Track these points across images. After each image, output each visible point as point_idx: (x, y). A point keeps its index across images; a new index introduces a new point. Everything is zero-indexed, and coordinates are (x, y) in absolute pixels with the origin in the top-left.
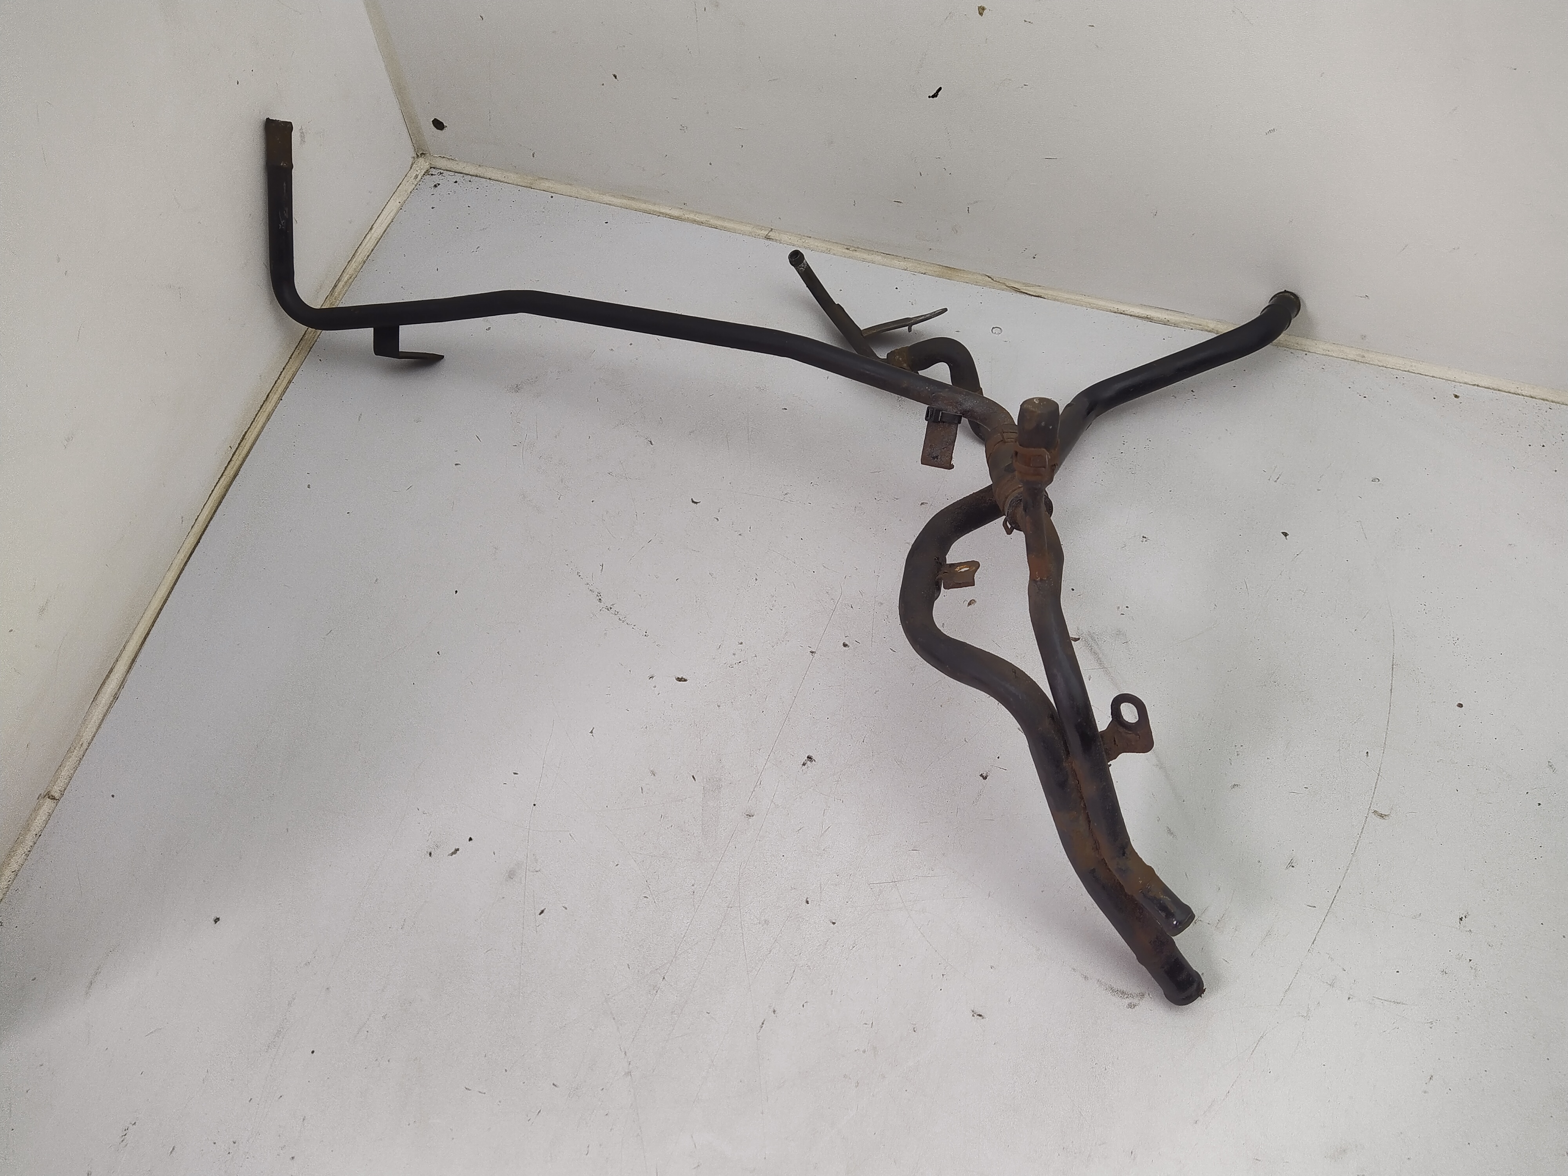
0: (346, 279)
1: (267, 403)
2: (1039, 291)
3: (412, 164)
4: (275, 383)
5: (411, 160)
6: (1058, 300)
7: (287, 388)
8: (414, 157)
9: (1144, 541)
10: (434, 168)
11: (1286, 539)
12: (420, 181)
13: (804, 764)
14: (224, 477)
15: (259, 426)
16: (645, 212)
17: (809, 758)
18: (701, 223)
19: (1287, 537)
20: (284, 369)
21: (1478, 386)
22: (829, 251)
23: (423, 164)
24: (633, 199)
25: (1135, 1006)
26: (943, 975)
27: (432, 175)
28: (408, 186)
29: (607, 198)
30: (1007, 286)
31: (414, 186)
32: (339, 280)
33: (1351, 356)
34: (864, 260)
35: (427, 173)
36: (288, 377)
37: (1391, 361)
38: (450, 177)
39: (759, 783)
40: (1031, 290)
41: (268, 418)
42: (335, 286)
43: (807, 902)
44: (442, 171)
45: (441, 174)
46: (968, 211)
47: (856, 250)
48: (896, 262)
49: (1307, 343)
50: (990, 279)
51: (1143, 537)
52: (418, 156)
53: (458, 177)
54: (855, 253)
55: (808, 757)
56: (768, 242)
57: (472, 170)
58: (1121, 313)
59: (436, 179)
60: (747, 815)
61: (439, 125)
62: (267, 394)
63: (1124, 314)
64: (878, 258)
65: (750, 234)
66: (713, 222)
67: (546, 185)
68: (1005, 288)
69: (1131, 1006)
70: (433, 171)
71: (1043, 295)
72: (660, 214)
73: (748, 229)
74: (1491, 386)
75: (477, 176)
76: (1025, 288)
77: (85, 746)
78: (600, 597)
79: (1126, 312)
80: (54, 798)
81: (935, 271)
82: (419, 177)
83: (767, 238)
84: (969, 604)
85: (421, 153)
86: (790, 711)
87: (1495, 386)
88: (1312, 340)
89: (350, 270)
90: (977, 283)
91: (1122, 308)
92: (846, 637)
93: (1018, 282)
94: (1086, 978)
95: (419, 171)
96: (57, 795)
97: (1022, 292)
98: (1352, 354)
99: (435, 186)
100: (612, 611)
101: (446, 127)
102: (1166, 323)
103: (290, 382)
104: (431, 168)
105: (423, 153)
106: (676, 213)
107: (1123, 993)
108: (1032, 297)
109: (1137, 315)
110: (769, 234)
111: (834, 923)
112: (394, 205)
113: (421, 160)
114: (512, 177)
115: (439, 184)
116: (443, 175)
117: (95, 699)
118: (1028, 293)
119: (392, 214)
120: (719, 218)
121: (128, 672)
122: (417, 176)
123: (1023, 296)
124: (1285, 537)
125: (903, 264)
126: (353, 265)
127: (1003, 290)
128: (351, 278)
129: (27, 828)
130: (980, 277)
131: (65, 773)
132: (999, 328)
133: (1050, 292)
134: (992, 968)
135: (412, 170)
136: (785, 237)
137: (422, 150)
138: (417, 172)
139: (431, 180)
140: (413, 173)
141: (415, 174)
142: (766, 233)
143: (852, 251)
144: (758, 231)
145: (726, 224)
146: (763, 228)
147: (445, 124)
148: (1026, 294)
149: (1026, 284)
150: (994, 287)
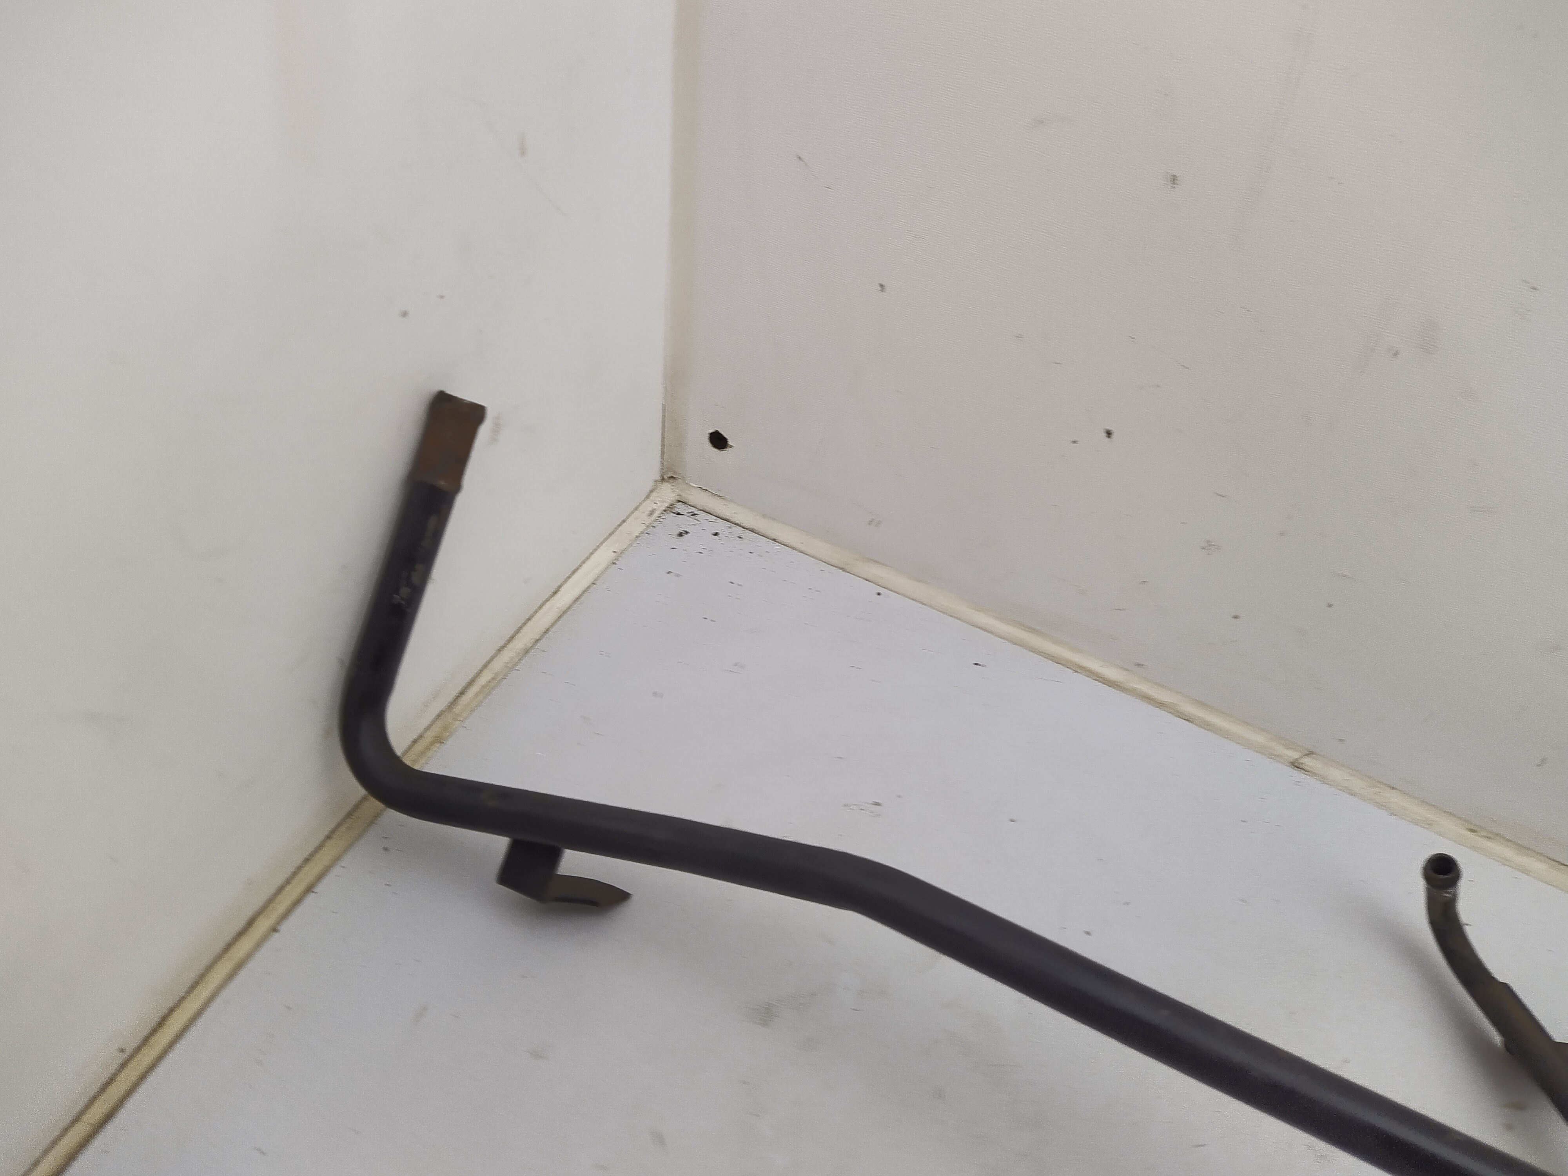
1: (241, 939)
3: (652, 491)
5: (650, 485)
7: (298, 902)
8: (657, 482)
10: (684, 503)
12: (657, 520)
18: (1160, 705)
23: (668, 494)
27: (678, 514)
28: (635, 526)
29: (985, 620)
31: (644, 527)
32: (471, 683)
34: (1505, 862)
35: (670, 508)
36: (309, 879)
38: (708, 525)
42: (462, 693)
44: (696, 511)
45: (693, 515)
52: (663, 479)
53: (721, 526)
54: (1489, 844)
56: (1297, 775)
59: (684, 522)
61: (718, 441)
64: (1540, 867)
65: (1260, 750)
67: (875, 571)
70: (680, 508)
72: (1079, 669)
73: (1257, 738)
75: (753, 531)
82: (656, 514)
83: (1296, 765)
85: (668, 476)
89: (497, 665)
95: (659, 504)
99: (681, 535)
101: (731, 446)
103: (309, 889)
104: (679, 501)
105: (672, 477)
110: (1302, 761)
112: (604, 556)
113: (666, 487)
114: (819, 548)
115: (687, 533)
116: (697, 517)
119: (597, 571)
122: (652, 513)
126: (507, 655)
128: (493, 679)
135: (648, 501)
136: (1336, 774)
137: (675, 472)
138: (655, 506)
139: (675, 523)
140: (648, 506)
141: (650, 509)
142: (1294, 755)
143: (1482, 837)
144: (1280, 750)
145: (1213, 719)
146: (1289, 745)
147: (730, 443)
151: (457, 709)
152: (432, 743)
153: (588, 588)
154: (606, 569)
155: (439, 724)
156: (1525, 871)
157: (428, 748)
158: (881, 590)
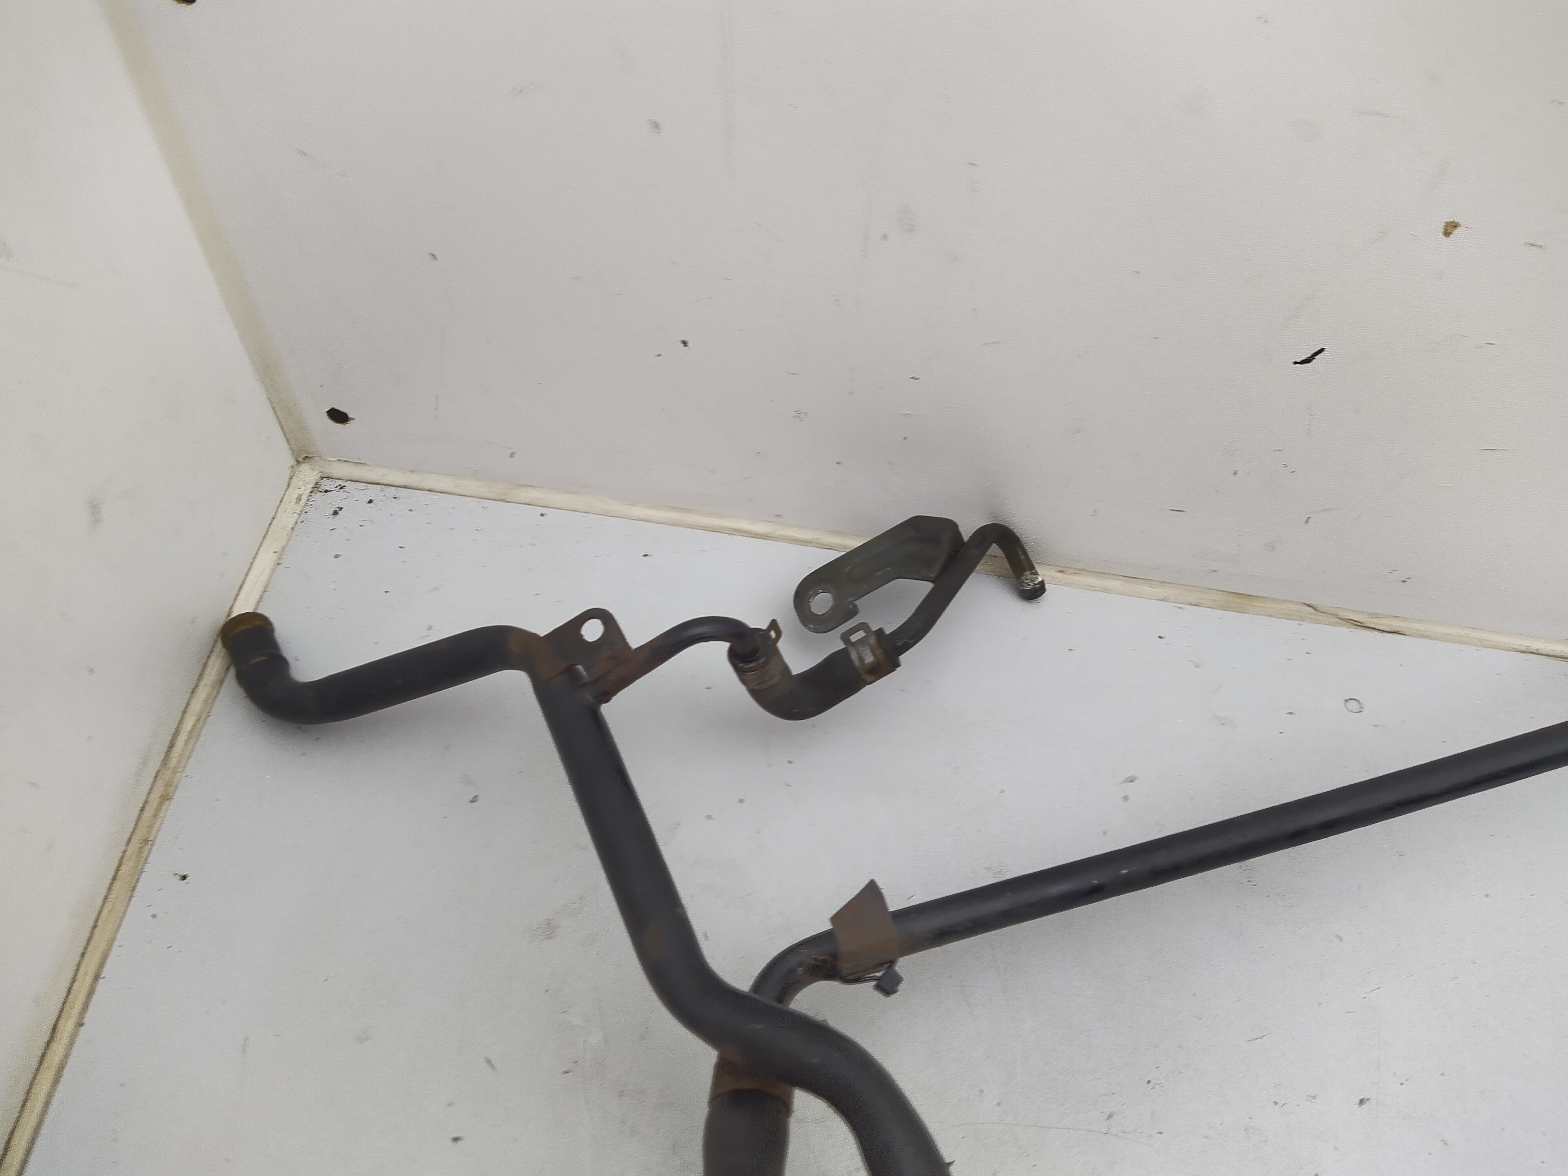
2: (1396, 625)
3: (291, 478)
6: (1427, 637)
8: (293, 467)
10: (328, 478)
12: (307, 505)
16: (707, 529)
18: (805, 542)
23: (308, 475)
24: (687, 510)
27: (326, 491)
28: (287, 519)
29: (640, 511)
30: (1338, 618)
31: (296, 516)
34: (1091, 588)
35: (316, 489)
38: (358, 494)
40: (1382, 624)
42: (171, 746)
44: (343, 484)
45: (341, 488)
47: (1076, 574)
48: (1146, 589)
50: (1311, 609)
52: (298, 462)
53: (373, 492)
54: (1075, 578)
57: (401, 478)
59: (335, 499)
61: (338, 416)
64: (1116, 584)
66: (826, 539)
67: (528, 495)
68: (1335, 622)
70: (326, 484)
71: (1401, 630)
75: (405, 487)
76: (1370, 620)
82: (304, 499)
85: (302, 458)
90: (1288, 616)
93: (1362, 612)
95: (303, 488)
97: (1365, 627)
99: (335, 513)
101: (353, 419)
104: (322, 478)
105: (307, 457)
106: (761, 528)
108: (1383, 634)
112: (266, 560)
113: (305, 468)
114: (471, 486)
115: (341, 509)
116: (346, 489)
118: (1376, 627)
119: (264, 577)
122: (299, 499)
123: (1368, 632)
125: (1161, 591)
127: (1332, 625)
128: (198, 720)
130: (1293, 607)
133: (1415, 625)
135: (290, 489)
137: (308, 452)
138: (299, 492)
139: (324, 503)
140: (293, 494)
141: (296, 496)
143: (1069, 574)
147: (350, 416)
148: (1374, 629)
149: (1374, 615)
150: (1317, 621)
151: (173, 762)
152: (161, 804)
153: (261, 597)
154: (273, 571)
155: (160, 783)
156: (1106, 590)
157: (158, 809)
158: (544, 511)
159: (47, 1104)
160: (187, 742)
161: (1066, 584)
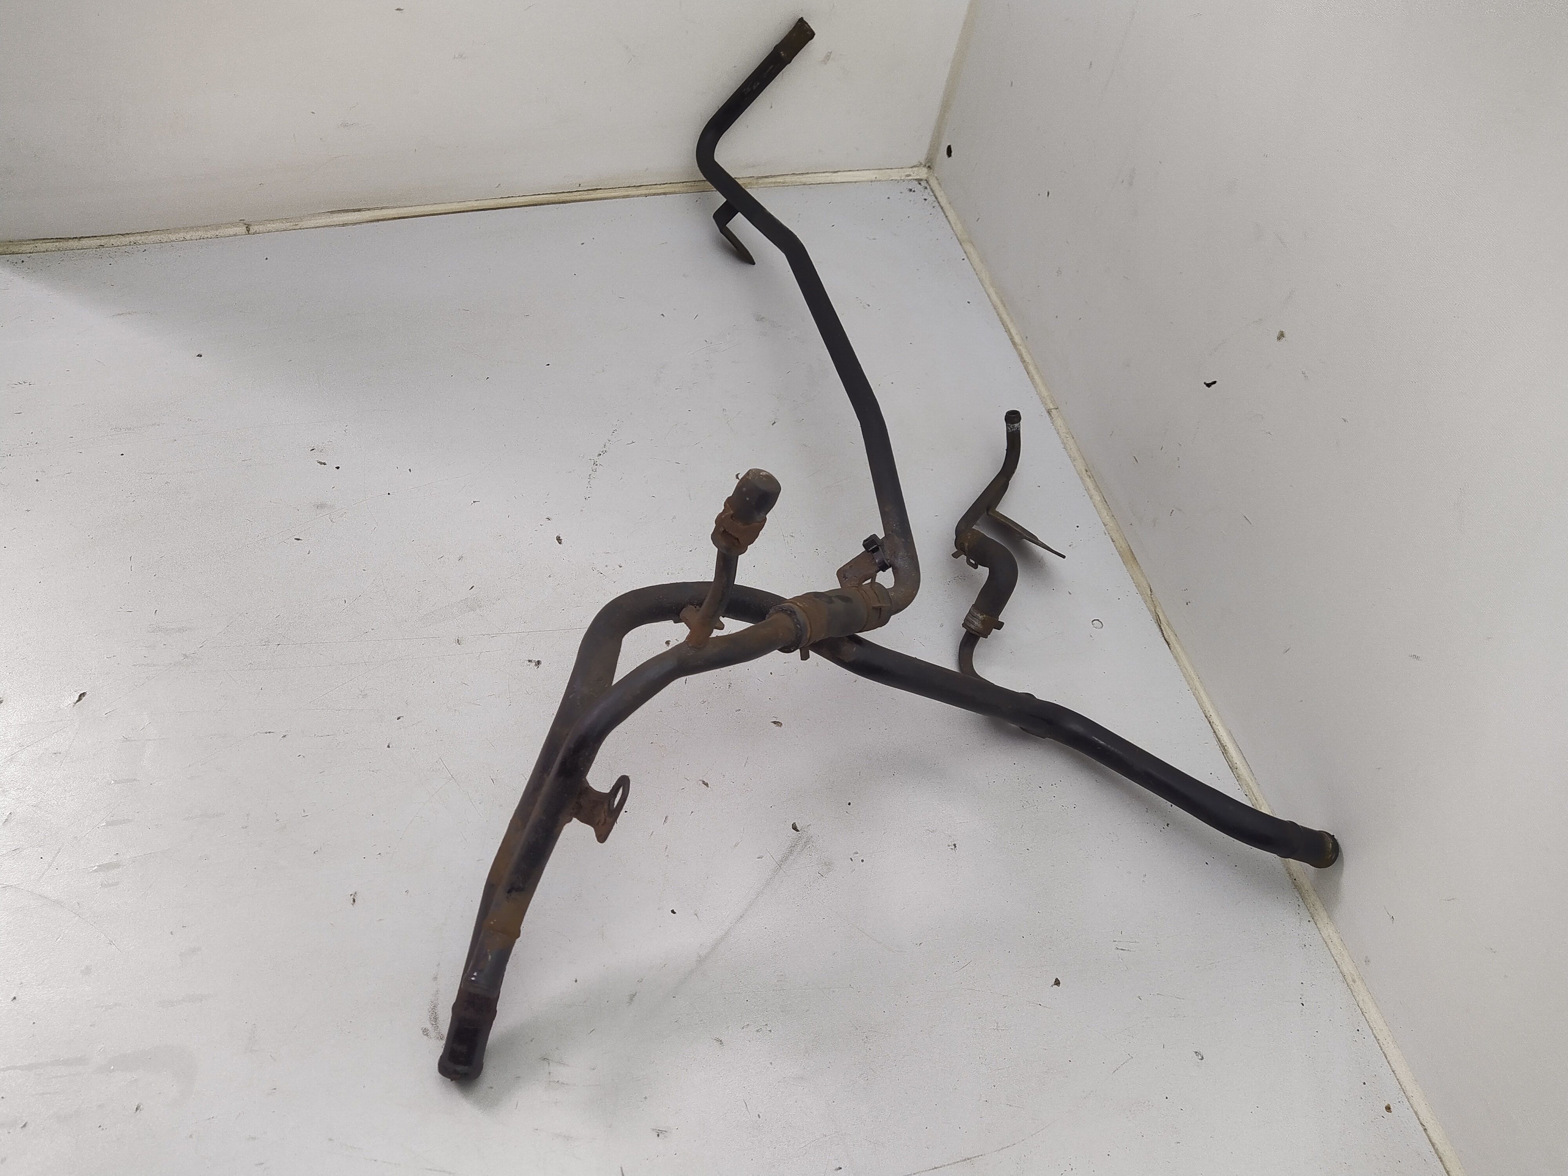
0: (778, 181)
1: (634, 189)
2: (1172, 639)
3: (914, 166)
4: (655, 185)
6: (1177, 661)
8: (921, 163)
9: (950, 847)
10: (928, 183)
11: (1052, 986)
12: (908, 180)
13: (530, 661)
14: (555, 195)
15: (613, 194)
16: (1001, 320)
17: (539, 663)
18: (1023, 361)
19: (1056, 986)
20: (670, 183)
21: (1425, 1130)
22: (1074, 460)
23: (923, 173)
24: (1005, 306)
25: (427, 1035)
26: (380, 854)
27: (920, 184)
28: (895, 175)
29: (991, 291)
30: (1155, 610)
31: (899, 178)
32: (772, 176)
33: (1345, 970)
34: (1087, 490)
35: (918, 180)
36: (667, 190)
37: (1373, 1013)
38: (927, 194)
39: (493, 635)
40: (1168, 633)
41: (624, 197)
42: (766, 177)
43: (399, 718)
44: (928, 187)
45: (926, 188)
46: (1171, 513)
47: (1090, 477)
48: (1104, 513)
49: (1322, 915)
50: (1150, 593)
51: (955, 845)
52: (926, 165)
53: (931, 198)
55: (538, 661)
56: (1045, 414)
57: (943, 201)
58: (1210, 722)
59: (918, 188)
60: (458, 640)
61: (949, 151)
62: (641, 184)
63: (1211, 725)
64: (1097, 498)
65: (1042, 398)
66: (1031, 368)
68: (1152, 611)
69: (425, 1032)
70: (924, 183)
71: (1171, 645)
73: (1045, 393)
74: (1438, 1145)
75: (942, 208)
76: (1165, 625)
77: (298, 227)
78: (602, 454)
79: (1214, 726)
80: (248, 231)
81: (1121, 547)
82: (911, 178)
83: (1049, 412)
84: (775, 722)
86: (576, 629)
87: (1441, 1150)
88: (1329, 917)
89: (788, 179)
90: (1138, 586)
91: (1215, 719)
92: (676, 640)
93: (1165, 616)
94: (435, 978)
95: (914, 174)
96: (252, 231)
97: (1160, 626)
98: (1348, 967)
99: (911, 190)
100: (595, 467)
101: (951, 156)
102: (1233, 768)
103: (665, 194)
104: (926, 181)
105: (930, 167)
107: (436, 1019)
108: (1163, 638)
109: (1219, 736)
110: (1052, 410)
111: (389, 747)
112: (868, 175)
113: (925, 170)
114: (959, 227)
115: (914, 191)
116: (926, 190)
117: (332, 212)
118: (1164, 632)
119: (860, 178)
120: (1037, 368)
121: (367, 222)
122: (910, 175)
123: (1158, 630)
124: (1053, 983)
125: (1108, 519)
126: (795, 178)
127: (1149, 611)
129: (217, 227)
130: (1145, 584)
131: (270, 226)
132: (1102, 625)
133: (1179, 650)
134: (406, 892)
135: (911, 169)
136: (1059, 422)
137: (933, 165)
138: (912, 173)
139: (914, 185)
140: (909, 171)
142: (1052, 407)
144: (1049, 402)
145: (1036, 377)
146: (1053, 402)
147: (952, 153)
148: (1162, 631)
149: (1169, 624)
150: (1145, 602)
151: (760, 181)
153: (852, 182)
155: (749, 180)
156: (1091, 498)
158: (966, 259)
159: (615, 198)
160: (771, 183)
161: (1081, 478)
